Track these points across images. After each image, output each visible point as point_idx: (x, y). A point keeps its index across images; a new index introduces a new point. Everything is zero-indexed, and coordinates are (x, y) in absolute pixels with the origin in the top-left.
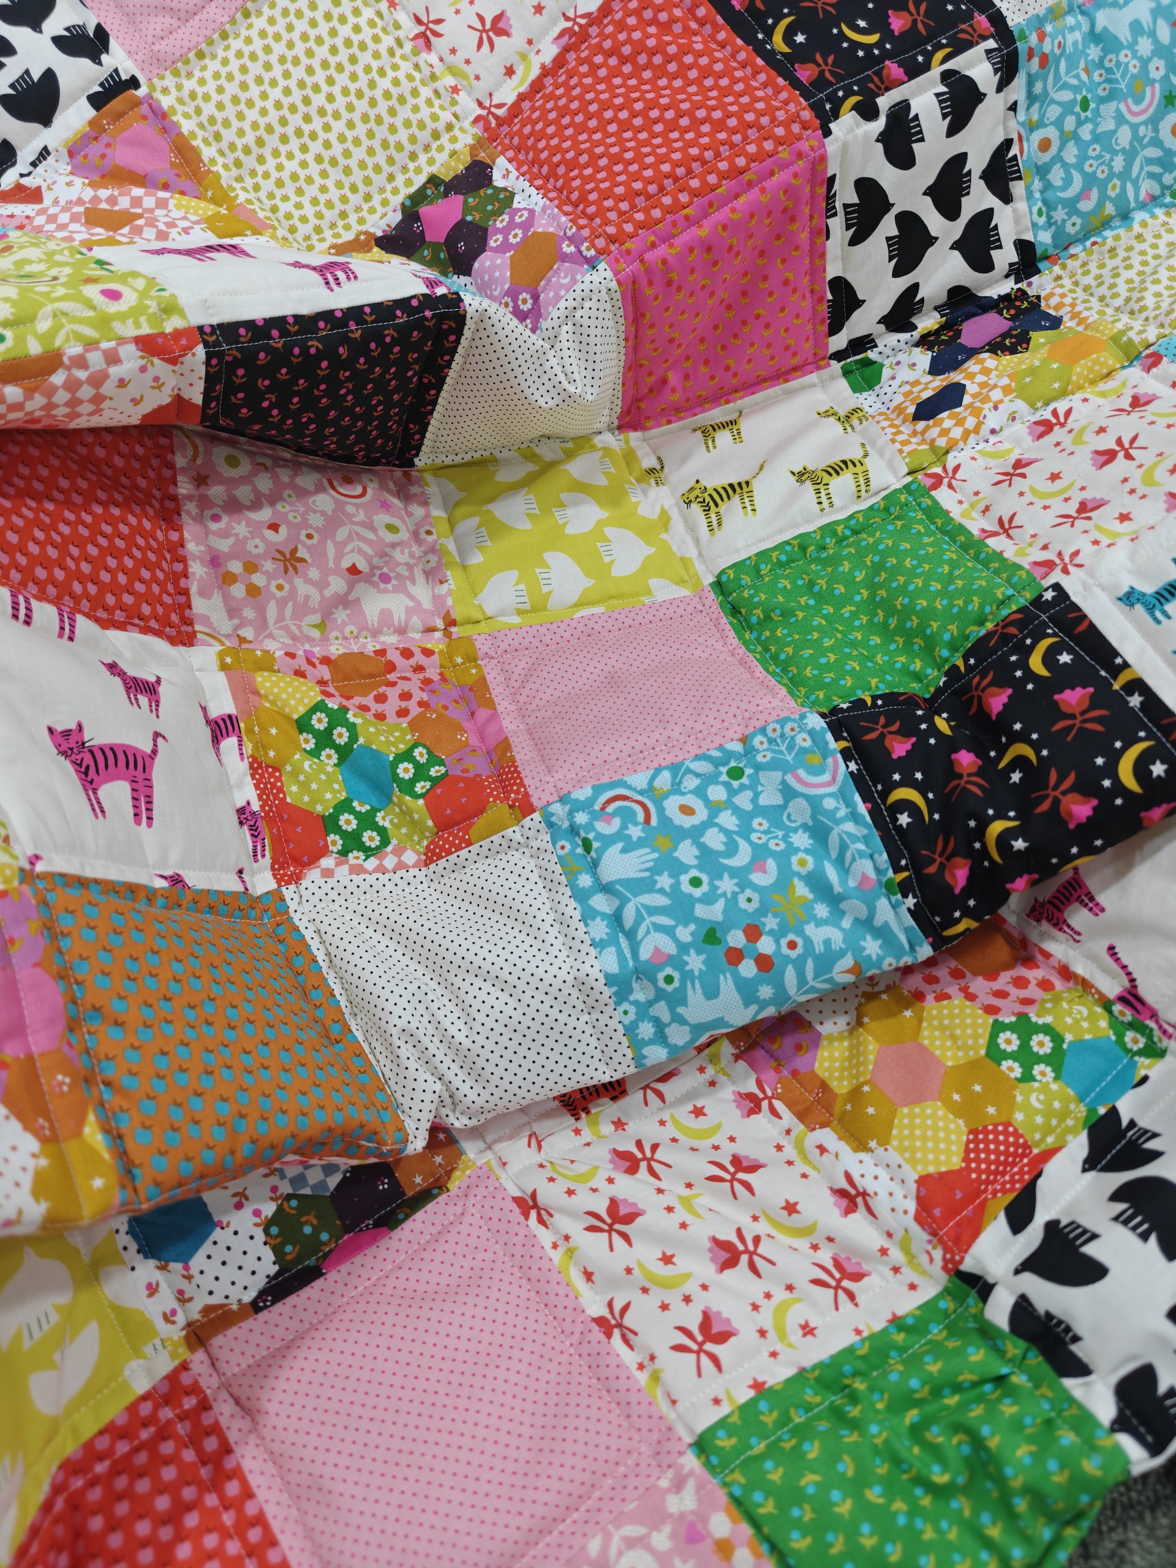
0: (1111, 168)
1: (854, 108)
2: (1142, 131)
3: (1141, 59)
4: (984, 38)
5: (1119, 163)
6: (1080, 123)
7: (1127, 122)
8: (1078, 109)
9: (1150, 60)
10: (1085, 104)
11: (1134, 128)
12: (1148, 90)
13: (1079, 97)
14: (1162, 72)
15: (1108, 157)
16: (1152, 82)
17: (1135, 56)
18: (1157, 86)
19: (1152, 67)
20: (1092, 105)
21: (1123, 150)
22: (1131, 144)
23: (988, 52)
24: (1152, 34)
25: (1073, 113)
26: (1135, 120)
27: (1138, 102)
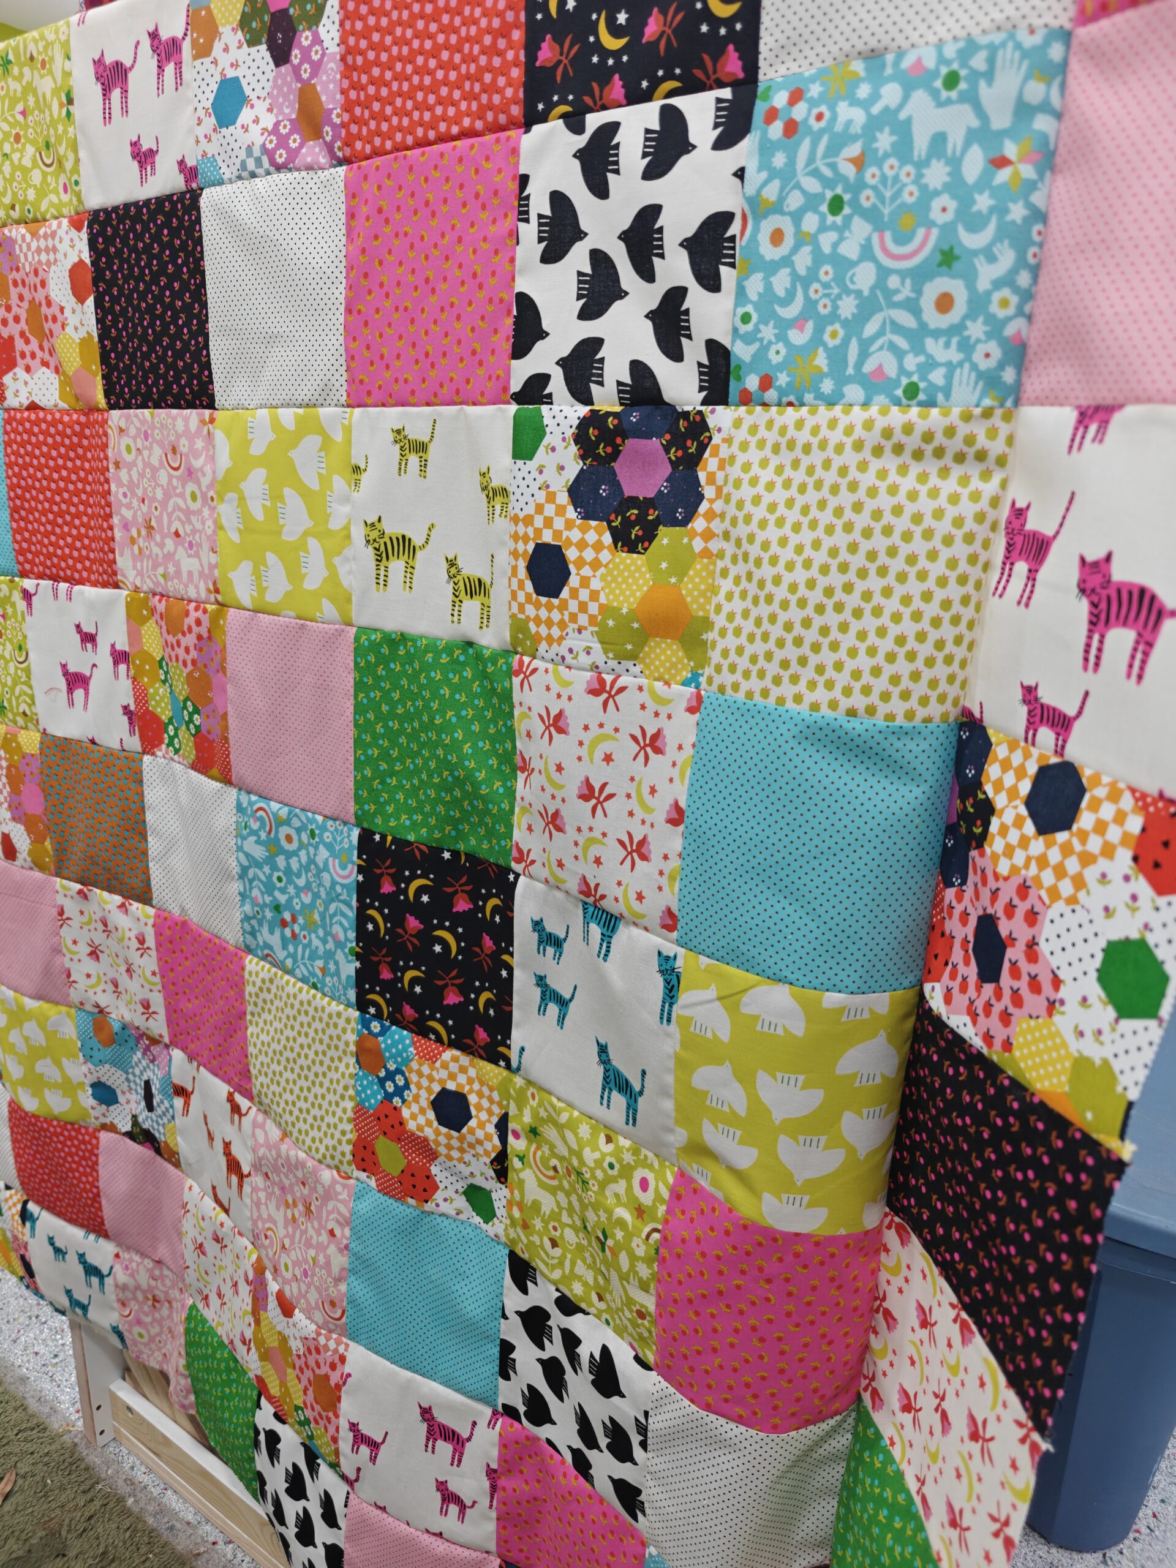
0: (836, 307)
1: (564, 116)
2: (893, 282)
3: (923, 188)
4: (721, 85)
5: (848, 307)
6: (823, 228)
7: (874, 260)
8: (824, 208)
9: (937, 193)
10: (836, 205)
11: (883, 273)
12: (921, 232)
13: (829, 194)
14: (949, 216)
15: (836, 291)
16: (930, 224)
17: (916, 182)
18: (935, 232)
19: (936, 204)
20: (847, 210)
21: (858, 293)
22: (873, 289)
23: (719, 100)
24: (955, 163)
25: (816, 210)
26: (886, 262)
27: (900, 240)
